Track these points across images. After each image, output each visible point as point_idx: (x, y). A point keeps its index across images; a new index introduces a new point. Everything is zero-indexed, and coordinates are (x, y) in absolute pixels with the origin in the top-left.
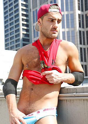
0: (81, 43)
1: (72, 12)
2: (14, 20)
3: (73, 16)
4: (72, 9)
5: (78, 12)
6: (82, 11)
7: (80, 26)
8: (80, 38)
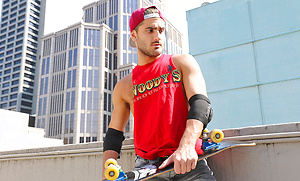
0: (105, 109)
1: (97, 68)
2: (13, 66)
3: (98, 73)
4: (98, 64)
5: (105, 69)
6: (110, 68)
7: (106, 88)
8: (105, 102)
